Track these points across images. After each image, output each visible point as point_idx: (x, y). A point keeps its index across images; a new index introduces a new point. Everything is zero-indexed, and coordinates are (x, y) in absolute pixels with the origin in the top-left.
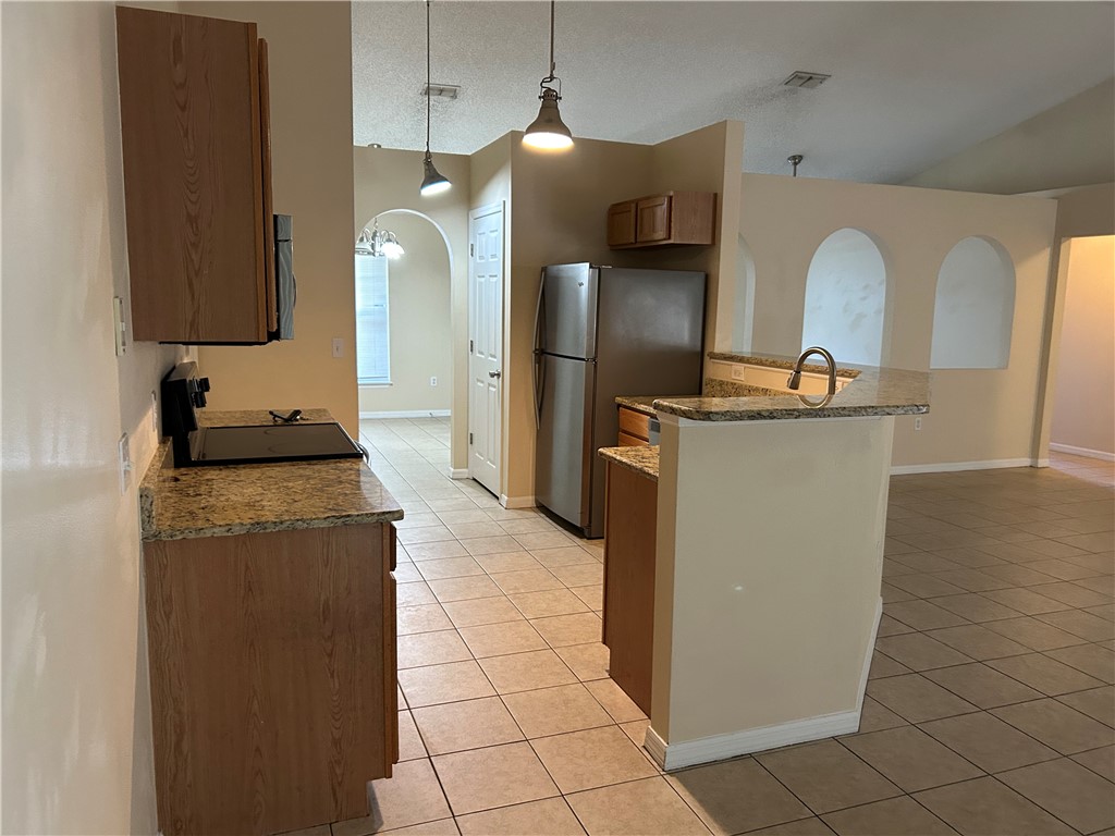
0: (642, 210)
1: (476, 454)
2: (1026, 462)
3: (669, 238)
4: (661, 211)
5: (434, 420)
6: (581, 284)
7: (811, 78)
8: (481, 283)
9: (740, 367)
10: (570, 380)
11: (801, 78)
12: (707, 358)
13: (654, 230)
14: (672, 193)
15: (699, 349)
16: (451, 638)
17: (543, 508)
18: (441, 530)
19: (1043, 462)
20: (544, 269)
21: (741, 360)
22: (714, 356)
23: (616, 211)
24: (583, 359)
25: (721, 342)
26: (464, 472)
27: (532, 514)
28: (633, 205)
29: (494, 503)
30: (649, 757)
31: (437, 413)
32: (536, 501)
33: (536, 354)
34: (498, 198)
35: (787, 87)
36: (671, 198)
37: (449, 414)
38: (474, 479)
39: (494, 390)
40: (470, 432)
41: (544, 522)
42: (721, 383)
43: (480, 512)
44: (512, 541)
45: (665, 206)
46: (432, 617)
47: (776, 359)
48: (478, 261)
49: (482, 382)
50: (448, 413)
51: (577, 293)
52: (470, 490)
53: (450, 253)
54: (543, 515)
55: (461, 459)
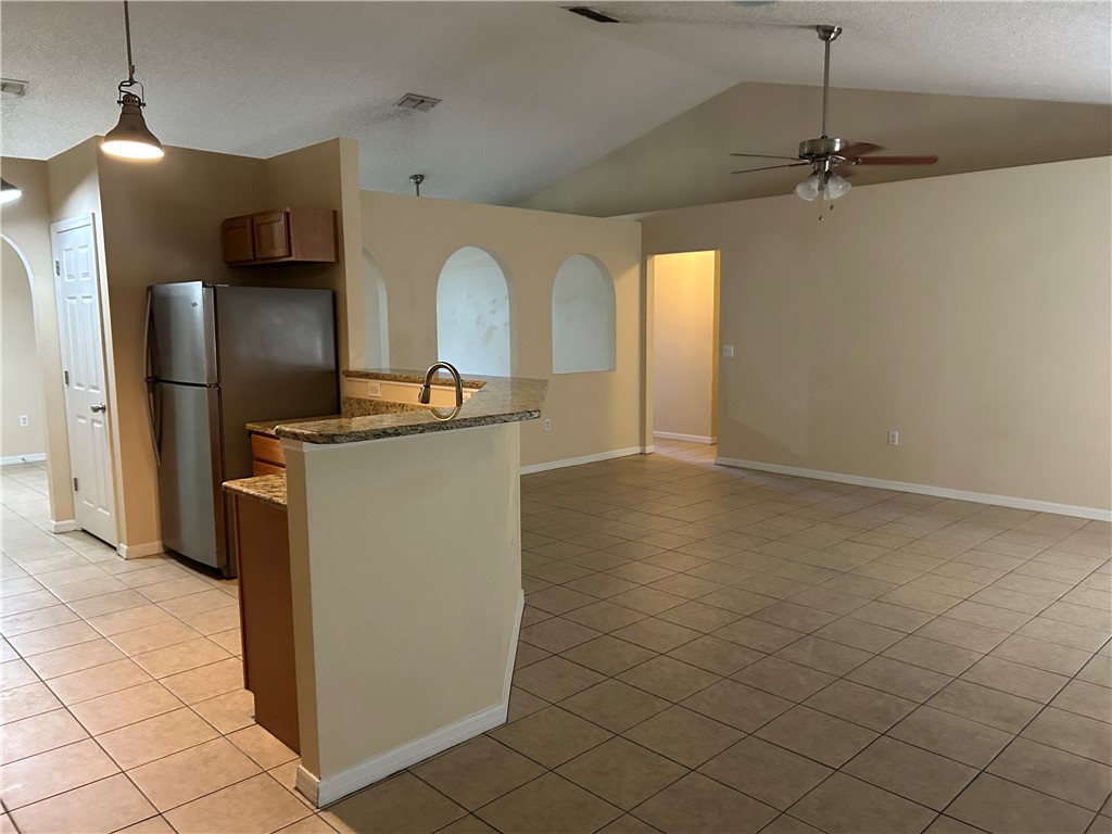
0: (259, 225)
1: (83, 501)
2: (637, 450)
3: (290, 255)
4: (279, 228)
5: (27, 466)
6: (194, 305)
7: (423, 101)
8: (71, 305)
9: (376, 383)
10: (191, 409)
11: (414, 100)
12: (342, 377)
13: (272, 246)
14: (288, 210)
15: (333, 367)
16: (60, 720)
17: (172, 553)
18: (42, 596)
19: (649, 449)
20: (150, 289)
21: (376, 377)
22: (349, 374)
23: (230, 227)
24: (204, 386)
25: (356, 360)
26: (70, 524)
27: (159, 561)
28: (248, 222)
29: (112, 554)
30: (302, 798)
31: (30, 458)
32: (164, 546)
33: (148, 383)
34: (85, 212)
35: (401, 108)
36: (287, 214)
37: (45, 458)
38: (84, 531)
39: (99, 426)
40: (73, 477)
41: (174, 568)
42: (359, 401)
43: (93, 568)
44: (135, 595)
45: (282, 222)
46: (32, 700)
47: (409, 375)
48: (67, 280)
49: (84, 418)
50: (42, 457)
51: (192, 315)
52: (79, 543)
53: (29, 272)
54: (173, 561)
55: (62, 509)
